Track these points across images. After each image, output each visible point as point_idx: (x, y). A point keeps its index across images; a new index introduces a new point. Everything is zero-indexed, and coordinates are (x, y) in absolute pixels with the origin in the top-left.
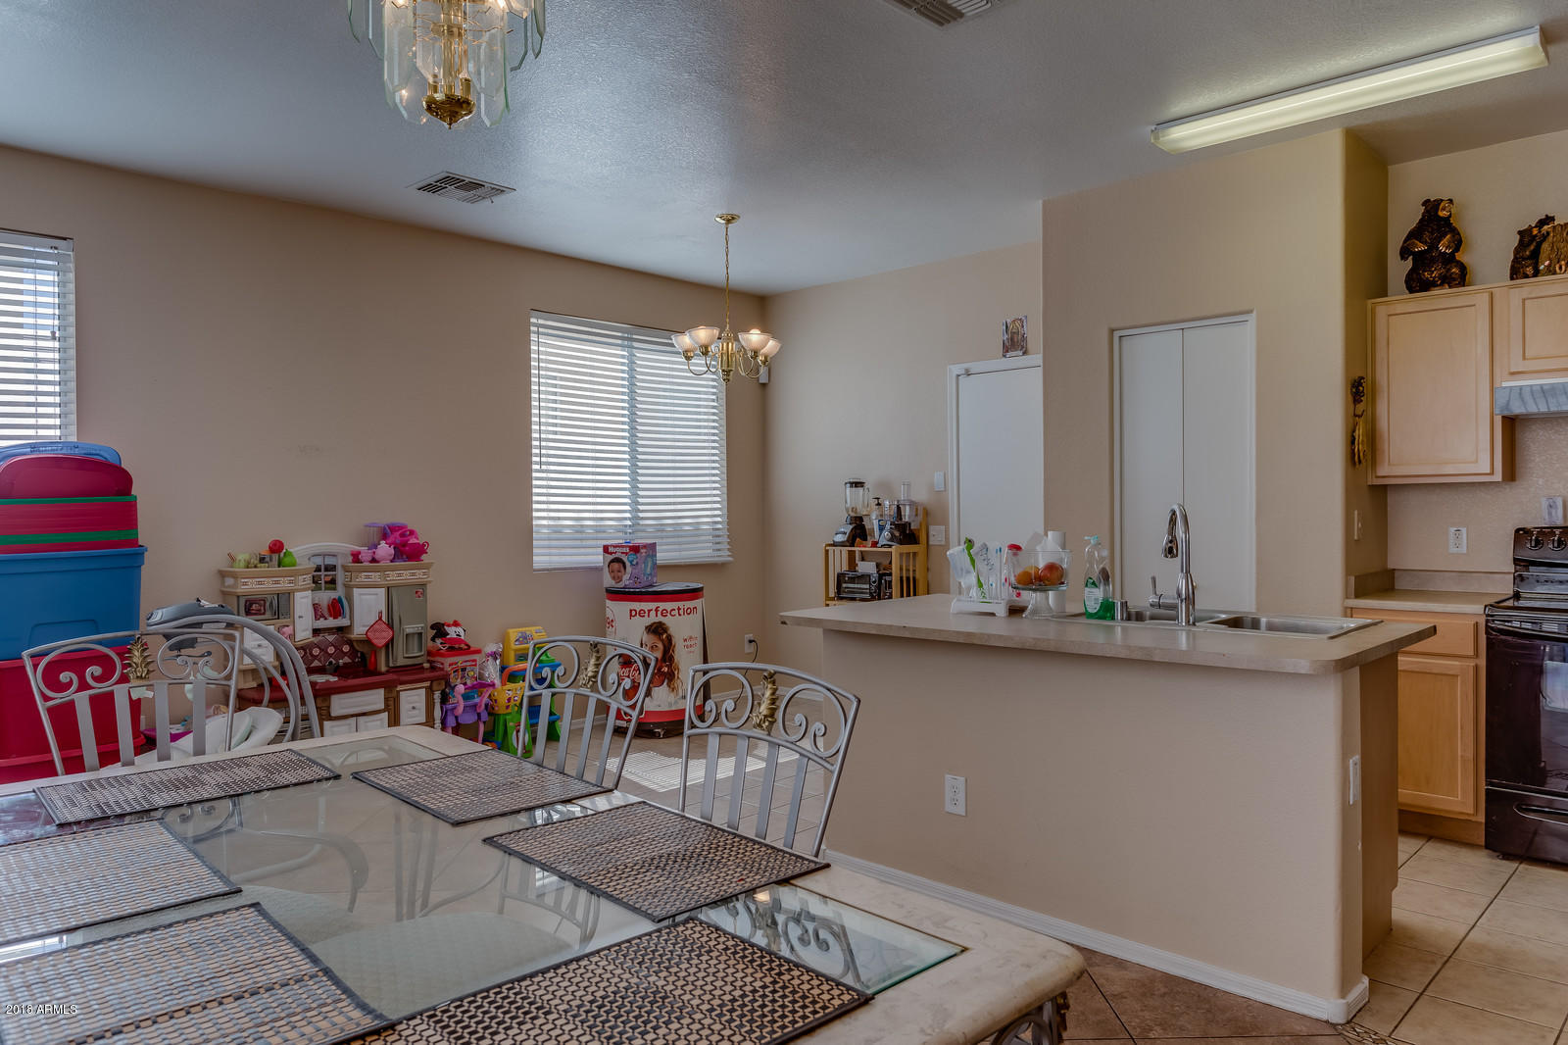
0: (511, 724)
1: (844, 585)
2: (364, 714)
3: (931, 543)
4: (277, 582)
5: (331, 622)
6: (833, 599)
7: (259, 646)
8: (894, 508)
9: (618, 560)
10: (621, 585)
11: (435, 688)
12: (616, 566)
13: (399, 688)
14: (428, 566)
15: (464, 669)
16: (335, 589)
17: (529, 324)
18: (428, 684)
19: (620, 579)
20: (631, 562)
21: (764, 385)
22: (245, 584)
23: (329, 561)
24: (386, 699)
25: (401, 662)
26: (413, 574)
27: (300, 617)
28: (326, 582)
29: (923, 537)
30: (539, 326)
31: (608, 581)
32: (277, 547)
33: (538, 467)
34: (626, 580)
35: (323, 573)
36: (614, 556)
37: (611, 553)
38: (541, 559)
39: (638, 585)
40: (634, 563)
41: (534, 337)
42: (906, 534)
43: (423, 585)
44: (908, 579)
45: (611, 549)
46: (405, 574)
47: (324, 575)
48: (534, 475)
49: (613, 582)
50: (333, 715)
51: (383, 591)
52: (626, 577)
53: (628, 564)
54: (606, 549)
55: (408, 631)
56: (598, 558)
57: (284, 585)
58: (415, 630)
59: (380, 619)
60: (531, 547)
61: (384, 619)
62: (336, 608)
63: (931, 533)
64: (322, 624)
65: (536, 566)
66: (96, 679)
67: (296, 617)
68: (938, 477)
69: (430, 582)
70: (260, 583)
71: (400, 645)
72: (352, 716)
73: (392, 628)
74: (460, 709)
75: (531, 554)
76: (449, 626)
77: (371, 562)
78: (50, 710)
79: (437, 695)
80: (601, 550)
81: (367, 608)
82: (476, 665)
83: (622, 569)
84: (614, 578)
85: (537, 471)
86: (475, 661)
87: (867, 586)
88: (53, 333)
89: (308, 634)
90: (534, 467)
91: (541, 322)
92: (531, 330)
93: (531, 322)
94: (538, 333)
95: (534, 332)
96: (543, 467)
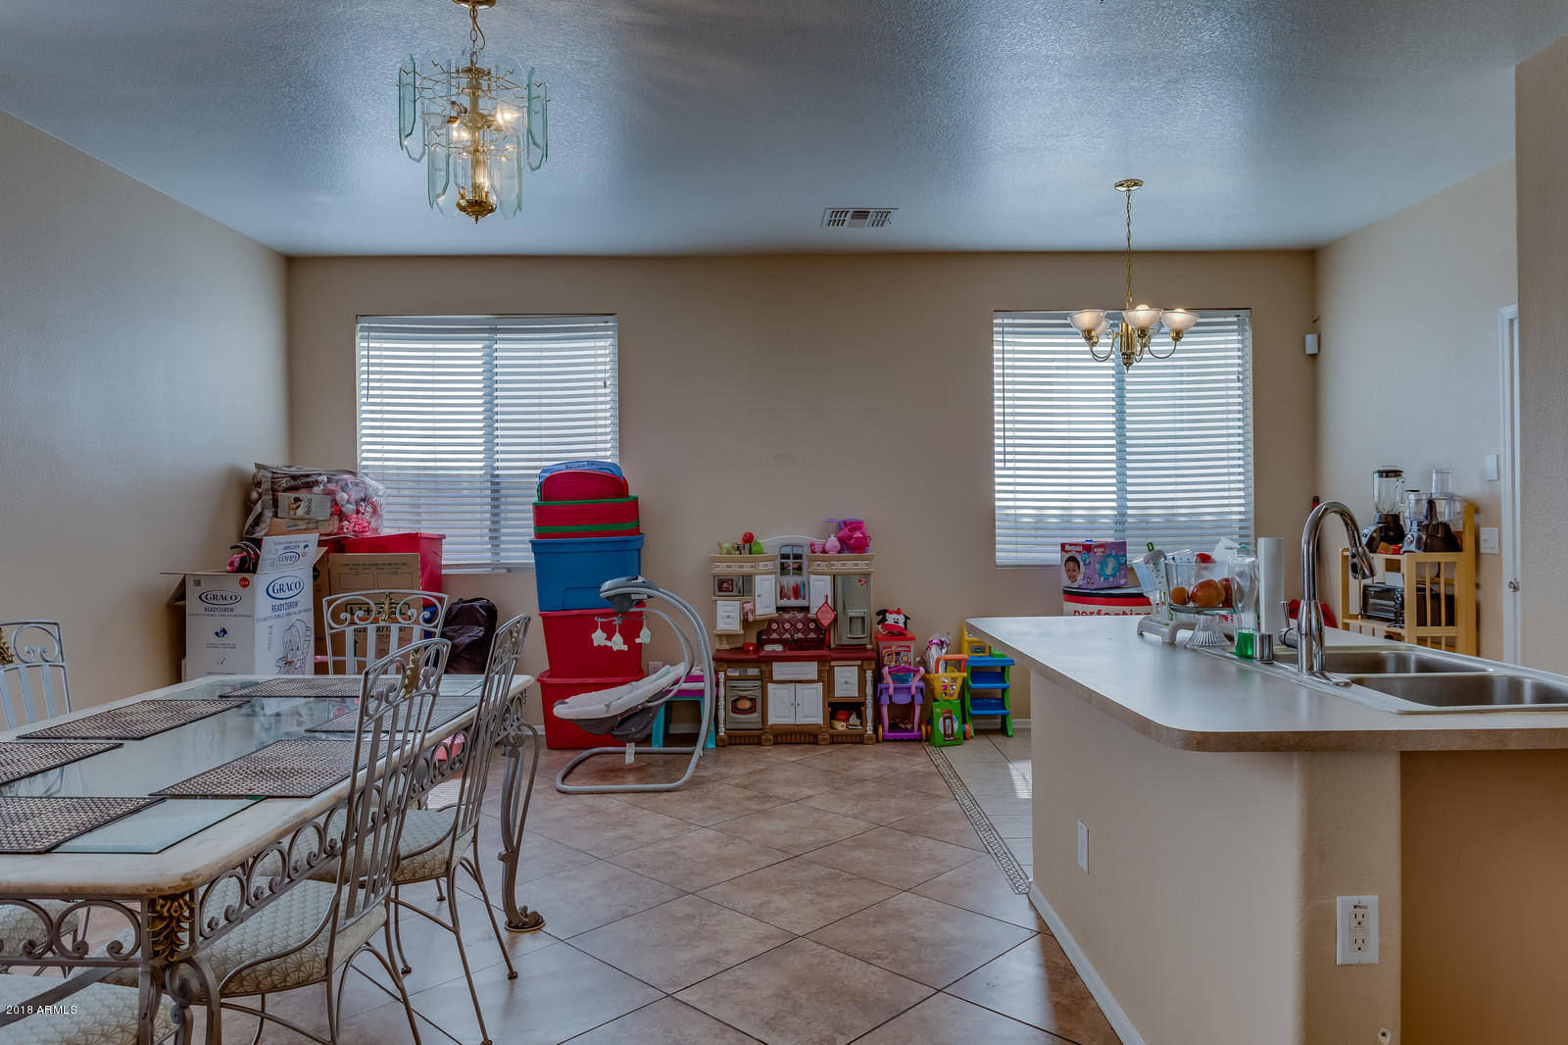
0: (938, 710)
1: (1372, 601)
2: (800, 682)
3: (1482, 550)
4: (742, 567)
5: (793, 602)
6: (1355, 617)
7: (728, 617)
8: (1425, 505)
9: (1072, 559)
10: (1076, 585)
11: (866, 666)
12: (1071, 564)
13: (833, 663)
14: (870, 558)
15: (898, 654)
16: (801, 574)
17: (992, 325)
18: (859, 662)
19: (1073, 579)
20: (1084, 561)
21: (1314, 356)
22: (718, 567)
23: (797, 551)
24: (820, 672)
25: (845, 641)
26: (856, 565)
27: (759, 596)
28: (794, 569)
29: (1468, 542)
30: (1003, 326)
31: (1065, 581)
32: (749, 539)
33: (1001, 465)
34: (1080, 581)
35: (790, 561)
36: (1069, 555)
37: (1067, 552)
38: (1005, 554)
39: (1089, 586)
40: (1087, 562)
41: (997, 338)
42: (1442, 538)
43: (867, 575)
44: (1436, 597)
45: (1067, 548)
46: (850, 564)
47: (790, 562)
48: (997, 472)
49: (1070, 582)
50: (774, 678)
51: (828, 578)
52: (1080, 577)
53: (1082, 564)
54: (1063, 546)
55: (851, 614)
56: (1055, 557)
57: (747, 569)
58: (858, 614)
59: (826, 602)
60: (993, 543)
61: (829, 602)
62: (797, 592)
63: (1483, 537)
64: (785, 603)
65: (998, 561)
66: (360, 619)
67: (756, 595)
68: (1490, 462)
69: (872, 572)
70: (728, 567)
71: (843, 624)
72: (791, 682)
73: (835, 610)
74: (891, 691)
75: (993, 550)
76: (891, 613)
77: (822, 552)
78: (332, 635)
79: (869, 674)
80: (1059, 548)
81: (819, 590)
82: (909, 651)
83: (1077, 569)
84: (1070, 577)
85: (1000, 469)
86: (908, 647)
87: (1392, 603)
88: (605, 383)
89: (771, 612)
90: (997, 465)
91: (1006, 321)
92: (995, 329)
93: (995, 321)
94: (1003, 333)
95: (998, 333)
96: (1008, 465)
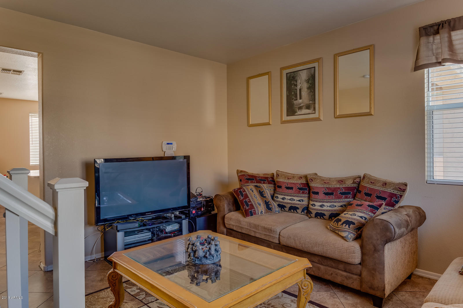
17: (29, 115)
30: (32, 116)
33: (31, 144)
48: (30, 146)
90: (30, 144)
91: (32, 115)
92: (30, 116)
93: (30, 114)
94: (32, 117)
95: (30, 117)
96: (33, 144)
